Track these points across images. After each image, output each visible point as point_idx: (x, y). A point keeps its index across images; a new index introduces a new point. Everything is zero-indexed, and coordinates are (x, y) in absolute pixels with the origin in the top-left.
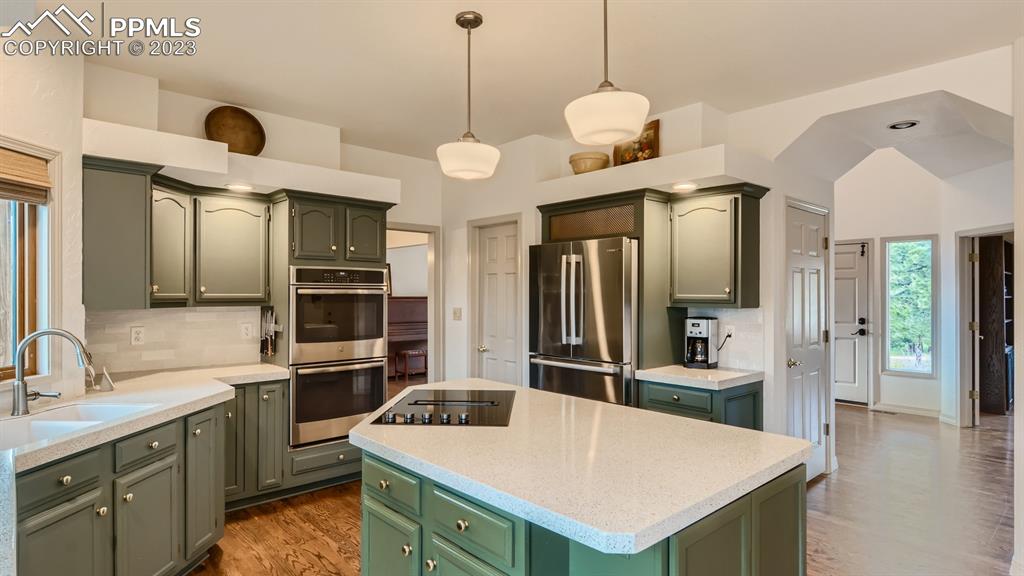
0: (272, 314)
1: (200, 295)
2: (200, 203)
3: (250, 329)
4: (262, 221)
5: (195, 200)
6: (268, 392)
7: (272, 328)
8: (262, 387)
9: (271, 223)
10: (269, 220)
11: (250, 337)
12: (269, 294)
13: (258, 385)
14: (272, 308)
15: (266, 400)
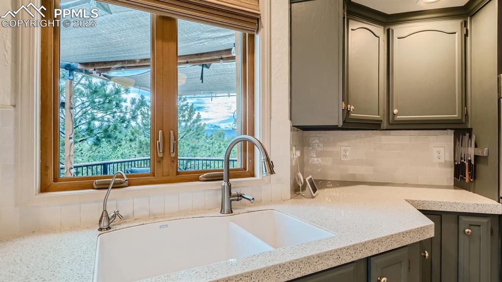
0: (470, 137)
1: (393, 118)
2: (393, 31)
3: (442, 154)
4: (457, 38)
5: (388, 30)
6: (471, 226)
7: (471, 152)
8: (463, 219)
9: (468, 38)
10: (466, 35)
11: (442, 160)
12: (467, 115)
13: (458, 215)
14: (470, 131)
15: (469, 236)
